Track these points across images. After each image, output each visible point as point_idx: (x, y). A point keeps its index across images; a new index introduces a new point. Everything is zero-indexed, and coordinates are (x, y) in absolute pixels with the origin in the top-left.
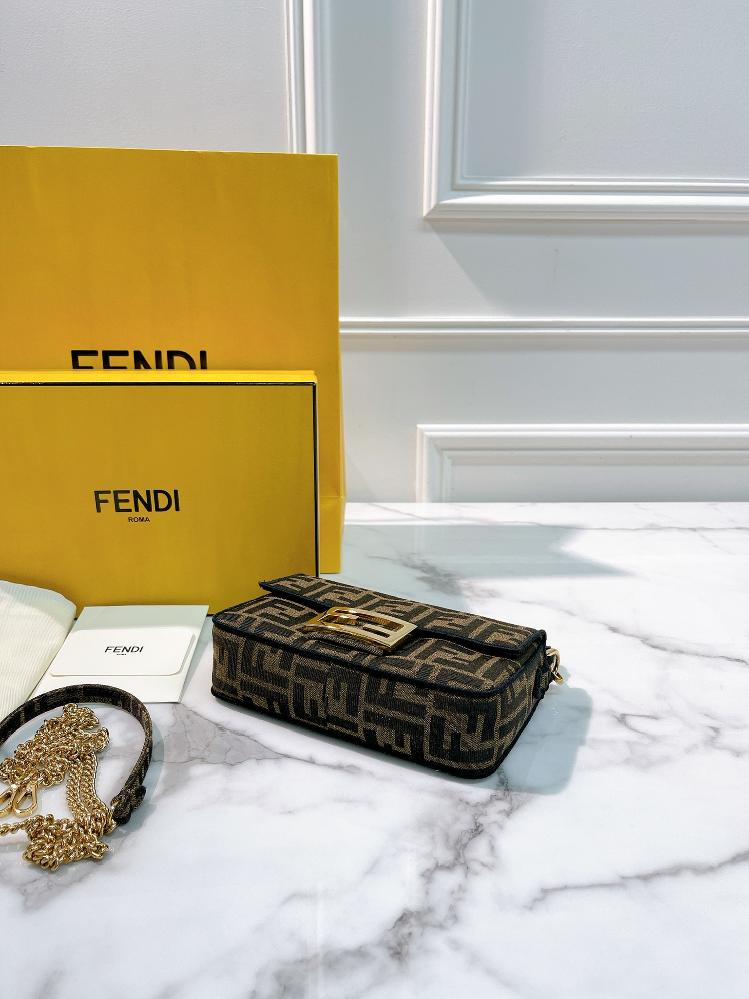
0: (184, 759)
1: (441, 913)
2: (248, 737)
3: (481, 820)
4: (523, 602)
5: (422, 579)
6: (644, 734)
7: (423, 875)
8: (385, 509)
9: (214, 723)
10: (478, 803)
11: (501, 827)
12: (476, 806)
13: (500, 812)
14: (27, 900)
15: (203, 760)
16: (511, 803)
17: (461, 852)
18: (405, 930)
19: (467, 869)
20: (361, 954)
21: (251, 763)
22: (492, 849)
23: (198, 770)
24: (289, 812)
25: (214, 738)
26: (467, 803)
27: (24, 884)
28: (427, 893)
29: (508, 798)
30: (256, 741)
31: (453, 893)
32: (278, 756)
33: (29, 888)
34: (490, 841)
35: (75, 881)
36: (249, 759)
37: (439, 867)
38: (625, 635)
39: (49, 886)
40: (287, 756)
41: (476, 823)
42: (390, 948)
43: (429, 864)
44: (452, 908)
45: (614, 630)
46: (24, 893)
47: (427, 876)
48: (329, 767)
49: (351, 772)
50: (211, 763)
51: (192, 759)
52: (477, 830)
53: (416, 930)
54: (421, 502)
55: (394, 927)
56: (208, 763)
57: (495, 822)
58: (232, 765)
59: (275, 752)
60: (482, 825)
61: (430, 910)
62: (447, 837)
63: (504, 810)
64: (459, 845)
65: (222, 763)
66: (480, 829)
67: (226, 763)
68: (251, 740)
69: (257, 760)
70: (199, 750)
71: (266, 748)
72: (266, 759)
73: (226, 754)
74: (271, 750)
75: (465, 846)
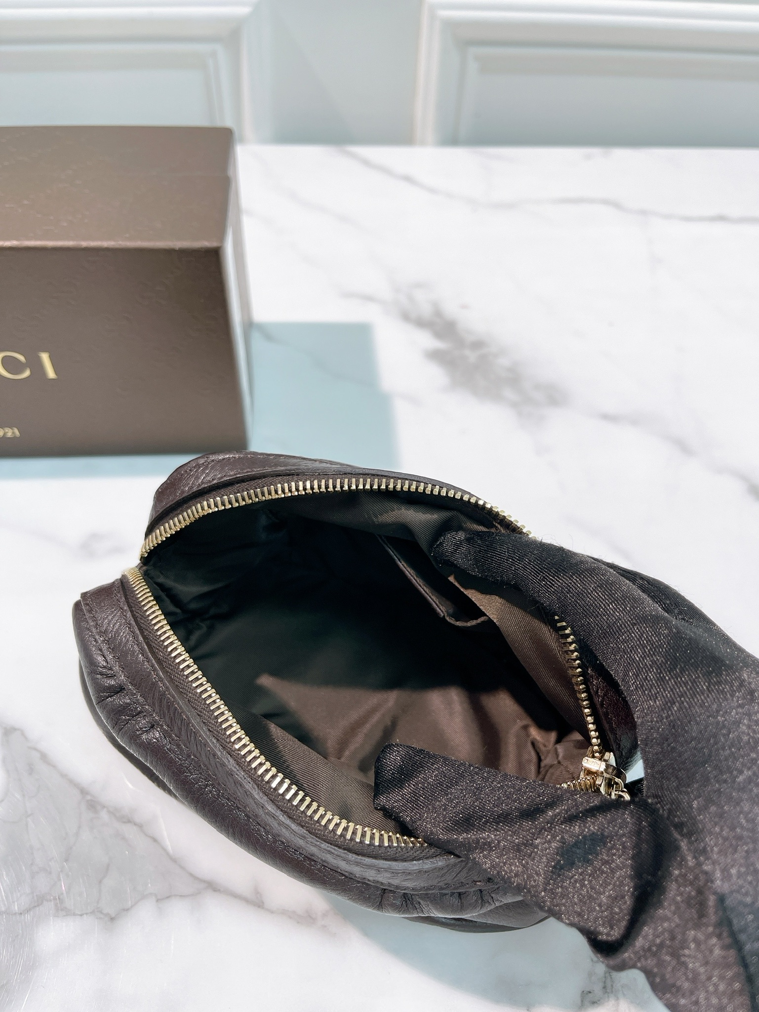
0: (24, 902)
2: (140, 826)
4: (607, 417)
5: (435, 356)
8: (366, 163)
15: (58, 907)
21: (146, 911)
25: (78, 833)
30: (155, 840)
36: (144, 897)
40: (213, 886)
48: (290, 917)
50: (74, 914)
51: (39, 900)
54: (423, 143)
58: (112, 919)
59: (191, 875)
65: (93, 912)
67: (101, 912)
68: (146, 835)
69: (157, 901)
70: (50, 873)
71: (174, 860)
72: (176, 895)
73: (100, 882)
74: (182, 868)
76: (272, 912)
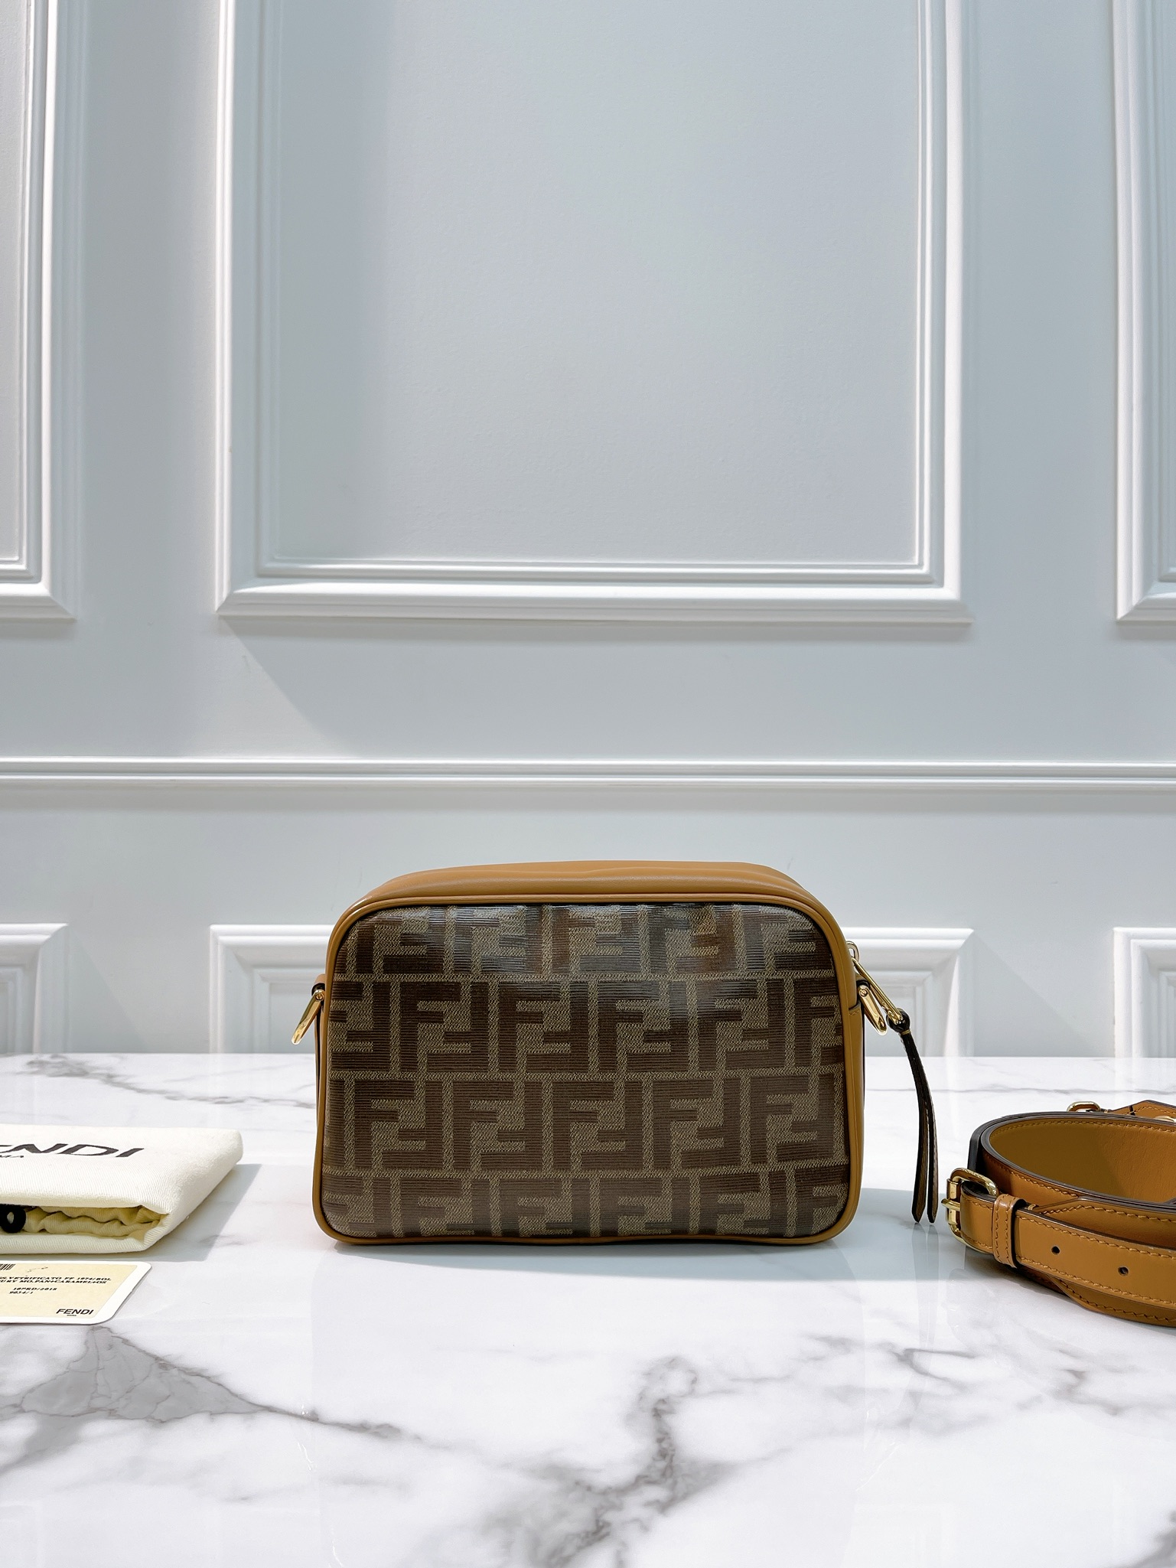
0: (77, 1410)
2: (208, 1378)
3: (610, 1516)
6: (945, 1380)
10: (610, 1488)
11: (645, 1528)
12: (605, 1492)
13: (648, 1504)
15: (112, 1413)
16: (673, 1487)
21: (199, 1421)
23: (97, 1428)
25: (145, 1378)
26: (589, 1488)
29: (670, 1481)
30: (220, 1385)
32: (252, 1408)
34: (618, 1551)
36: (197, 1412)
40: (270, 1409)
41: (597, 1521)
48: (343, 1427)
49: (380, 1436)
50: (125, 1418)
51: (93, 1410)
52: (598, 1533)
56: (120, 1417)
57: (636, 1520)
58: (162, 1422)
59: (250, 1403)
60: (607, 1524)
62: (536, 1545)
63: (658, 1501)
64: (554, 1561)
65: (145, 1418)
66: (604, 1531)
67: (153, 1418)
68: (212, 1382)
69: (213, 1414)
70: (110, 1398)
71: (236, 1396)
72: (229, 1413)
73: (158, 1403)
74: (243, 1400)
75: (567, 1560)
76: (325, 1424)
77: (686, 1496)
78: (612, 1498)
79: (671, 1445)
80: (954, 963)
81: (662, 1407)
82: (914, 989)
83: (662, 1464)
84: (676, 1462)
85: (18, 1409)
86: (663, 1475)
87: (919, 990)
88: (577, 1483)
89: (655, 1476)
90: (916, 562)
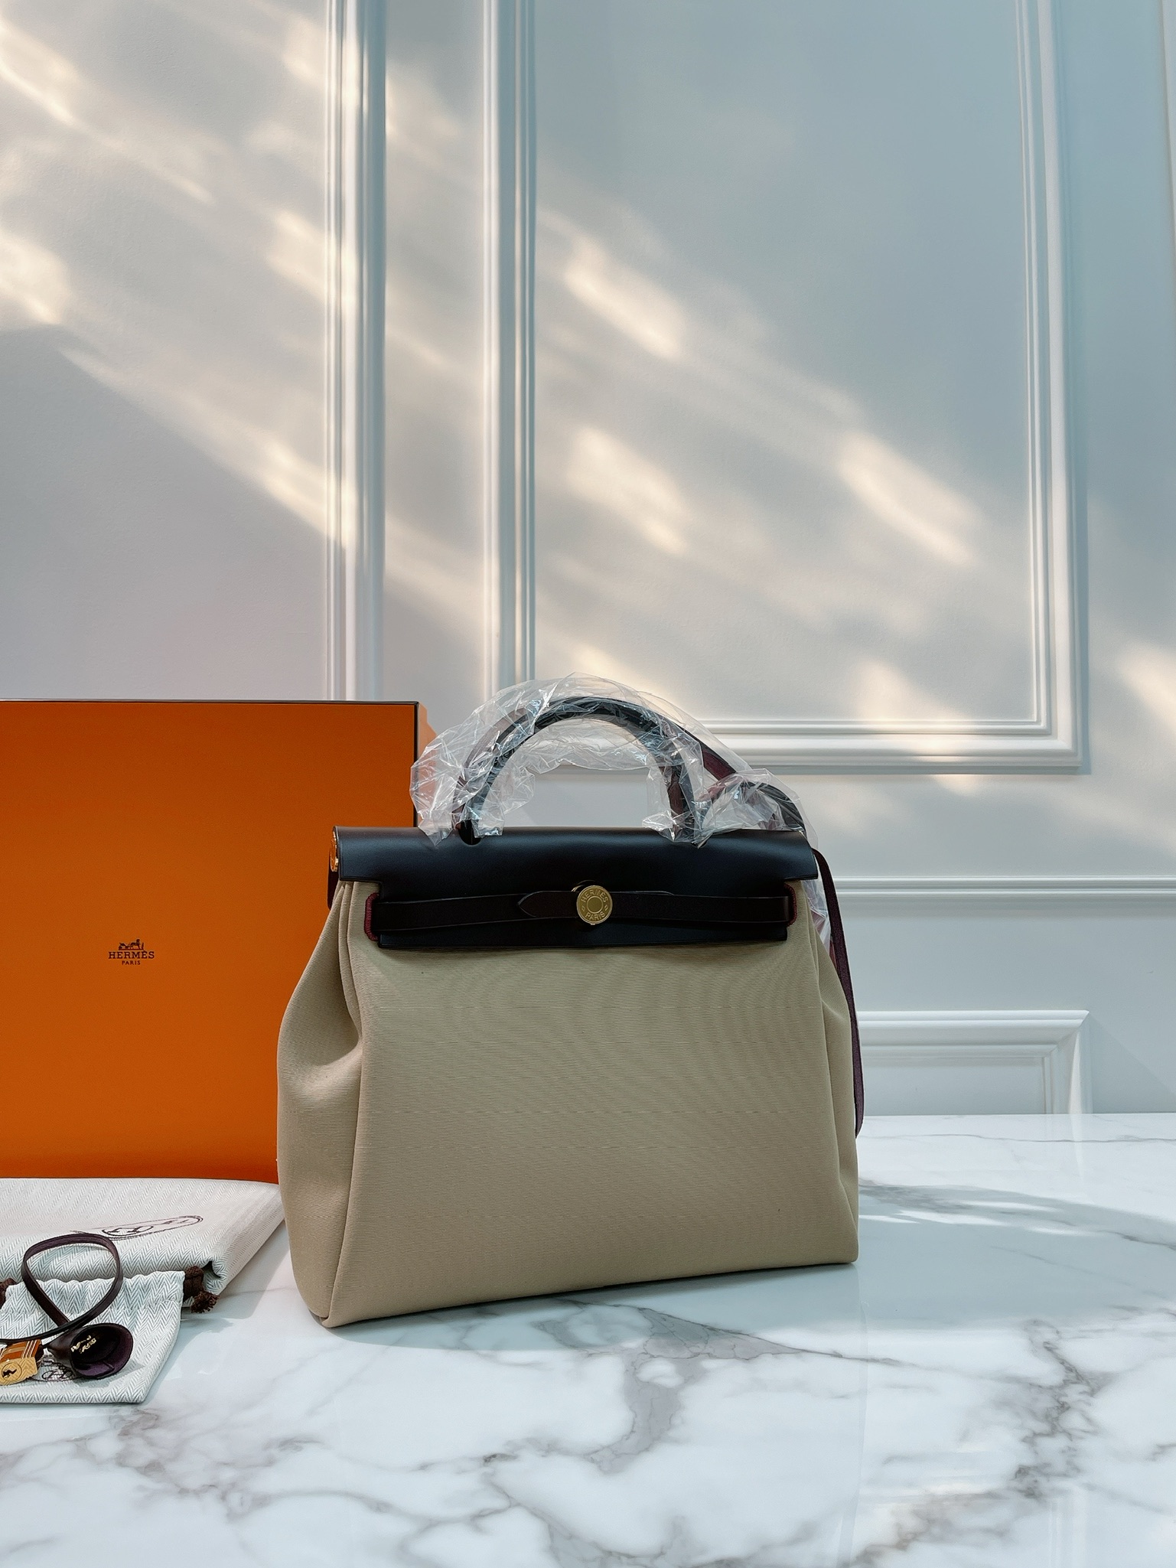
1: (1060, 1465)
3: (1063, 1399)
7: (1024, 1440)
9: (698, 1324)
11: (1090, 1405)
12: (1051, 1388)
13: (1081, 1393)
14: (600, 1467)
15: (710, 1356)
16: (1088, 1384)
17: (1055, 1423)
18: (1027, 1481)
19: (1069, 1435)
20: (991, 1496)
21: (768, 1358)
22: (1089, 1420)
23: (709, 1364)
24: (843, 1397)
26: (1040, 1386)
27: (589, 1454)
28: (1036, 1453)
29: (1084, 1382)
31: (1063, 1452)
32: (794, 1351)
33: (594, 1456)
34: (1083, 1415)
35: (643, 1451)
36: (762, 1354)
37: (1035, 1435)
38: (1147, 1242)
39: (616, 1455)
40: (804, 1351)
41: (1058, 1402)
42: (1020, 1491)
43: (1026, 1433)
44: (1068, 1463)
45: (1131, 1238)
46: (593, 1461)
47: (1031, 1440)
49: (890, 1365)
50: (721, 1358)
51: (697, 1355)
52: (1063, 1407)
53: (1042, 1480)
55: (1016, 1477)
56: (718, 1358)
57: (1079, 1401)
58: (747, 1360)
60: (1066, 1403)
61: (1047, 1465)
62: (1034, 1414)
63: (1084, 1392)
64: (1050, 1419)
65: (734, 1358)
66: (1066, 1406)
67: (739, 1358)
75: (1057, 1419)
76: (849, 1358)
77: (1099, 1388)
78: (1057, 1390)
79: (1070, 1365)
80: (1075, 1041)
81: (1048, 1346)
82: (1043, 1058)
83: (1073, 1374)
84: (1080, 1374)
85: (649, 1356)
86: (1078, 1379)
87: (1046, 1060)
88: (1031, 1384)
89: (1075, 1380)
90: (1035, 720)
